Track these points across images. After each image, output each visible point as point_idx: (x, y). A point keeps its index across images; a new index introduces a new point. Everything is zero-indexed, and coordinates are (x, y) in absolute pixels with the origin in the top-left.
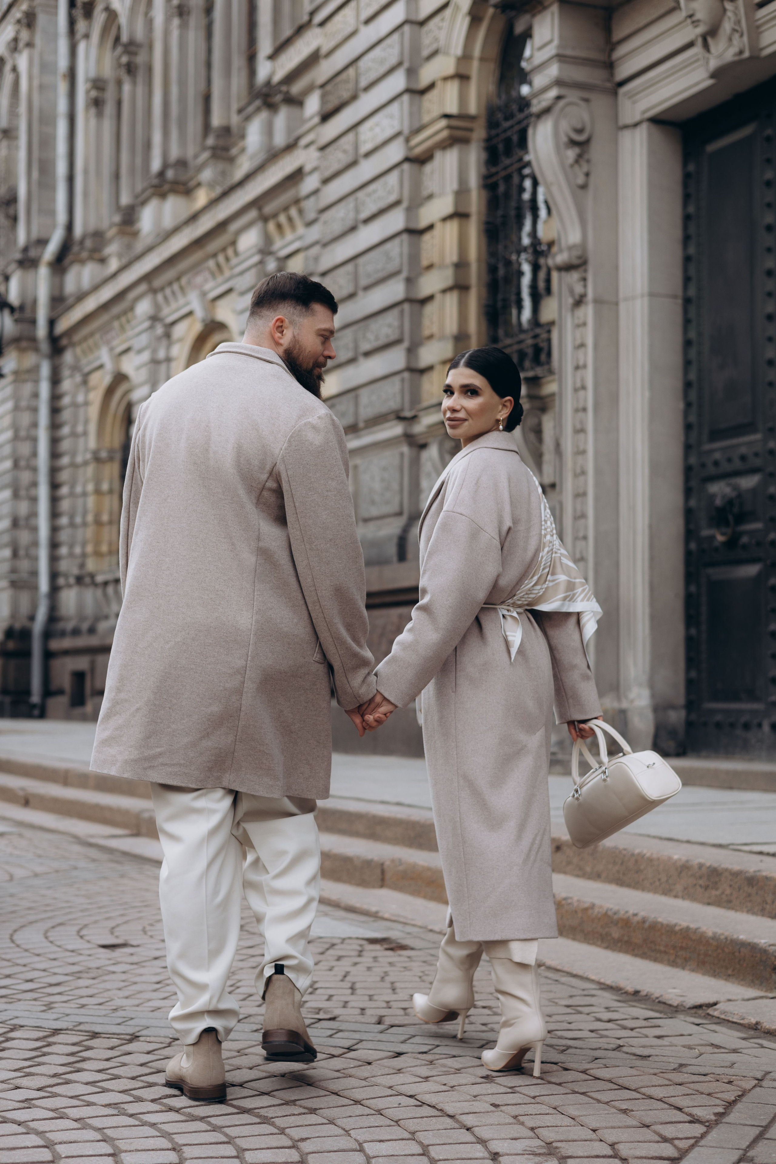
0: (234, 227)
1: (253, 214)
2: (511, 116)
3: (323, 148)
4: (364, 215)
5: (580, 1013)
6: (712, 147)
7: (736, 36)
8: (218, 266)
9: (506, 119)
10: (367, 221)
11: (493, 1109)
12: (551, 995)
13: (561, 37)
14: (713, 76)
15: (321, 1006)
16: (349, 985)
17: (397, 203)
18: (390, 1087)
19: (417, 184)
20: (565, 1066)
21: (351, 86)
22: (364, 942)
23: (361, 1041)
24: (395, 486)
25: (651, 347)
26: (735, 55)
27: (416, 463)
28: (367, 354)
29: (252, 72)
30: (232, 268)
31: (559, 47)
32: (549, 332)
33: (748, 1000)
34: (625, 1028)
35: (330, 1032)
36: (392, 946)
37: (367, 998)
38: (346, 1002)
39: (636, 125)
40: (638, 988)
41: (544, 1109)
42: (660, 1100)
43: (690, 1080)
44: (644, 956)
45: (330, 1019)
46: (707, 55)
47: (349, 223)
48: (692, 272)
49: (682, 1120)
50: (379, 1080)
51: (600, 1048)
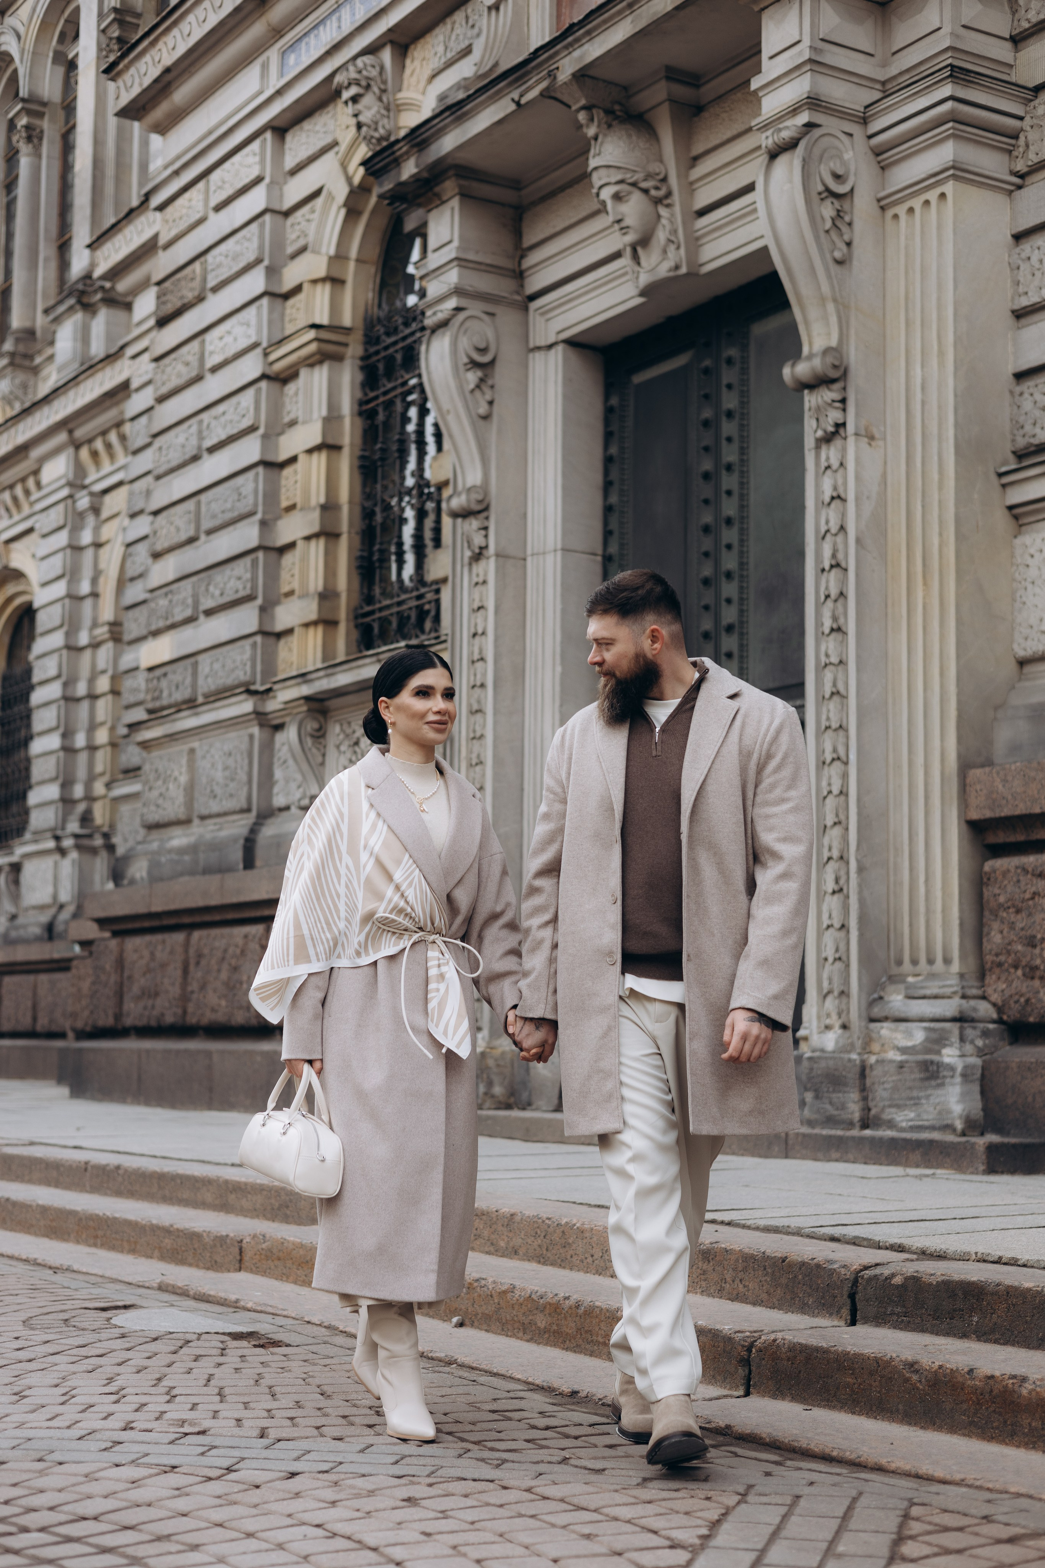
0: (36, 453)
1: (62, 437)
2: (396, 330)
3: (157, 360)
4: (208, 443)
5: (510, 1419)
6: (638, 378)
7: (672, 247)
8: (15, 499)
9: (388, 334)
10: (212, 450)
11: (423, 1538)
12: (471, 1399)
13: (462, 238)
14: (642, 294)
15: (184, 1417)
16: (216, 1391)
17: (252, 429)
18: (289, 1516)
19: (276, 408)
20: (504, 1483)
21: (196, 284)
22: (226, 1338)
23: (243, 1459)
24: (243, 776)
25: (564, 611)
26: (670, 270)
27: (268, 748)
28: (209, 613)
29: (64, 264)
30: (32, 504)
31: (458, 249)
32: (438, 591)
33: (711, 1400)
34: (567, 1436)
35: (201, 1449)
36: (261, 1342)
37: (241, 1406)
38: (216, 1412)
39: (550, 347)
40: (576, 1388)
41: (489, 1537)
42: (629, 1522)
43: (660, 1497)
44: (577, 1349)
45: (199, 1433)
46: (637, 268)
47: (190, 452)
48: (614, 525)
49: (660, 1545)
50: (273, 1507)
51: (542, 1462)
